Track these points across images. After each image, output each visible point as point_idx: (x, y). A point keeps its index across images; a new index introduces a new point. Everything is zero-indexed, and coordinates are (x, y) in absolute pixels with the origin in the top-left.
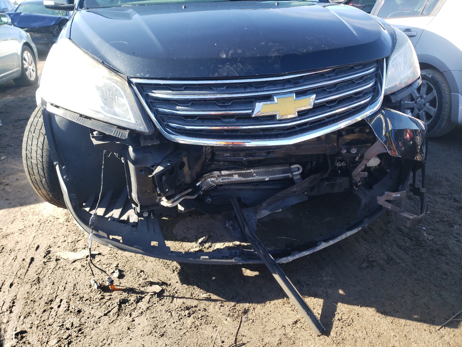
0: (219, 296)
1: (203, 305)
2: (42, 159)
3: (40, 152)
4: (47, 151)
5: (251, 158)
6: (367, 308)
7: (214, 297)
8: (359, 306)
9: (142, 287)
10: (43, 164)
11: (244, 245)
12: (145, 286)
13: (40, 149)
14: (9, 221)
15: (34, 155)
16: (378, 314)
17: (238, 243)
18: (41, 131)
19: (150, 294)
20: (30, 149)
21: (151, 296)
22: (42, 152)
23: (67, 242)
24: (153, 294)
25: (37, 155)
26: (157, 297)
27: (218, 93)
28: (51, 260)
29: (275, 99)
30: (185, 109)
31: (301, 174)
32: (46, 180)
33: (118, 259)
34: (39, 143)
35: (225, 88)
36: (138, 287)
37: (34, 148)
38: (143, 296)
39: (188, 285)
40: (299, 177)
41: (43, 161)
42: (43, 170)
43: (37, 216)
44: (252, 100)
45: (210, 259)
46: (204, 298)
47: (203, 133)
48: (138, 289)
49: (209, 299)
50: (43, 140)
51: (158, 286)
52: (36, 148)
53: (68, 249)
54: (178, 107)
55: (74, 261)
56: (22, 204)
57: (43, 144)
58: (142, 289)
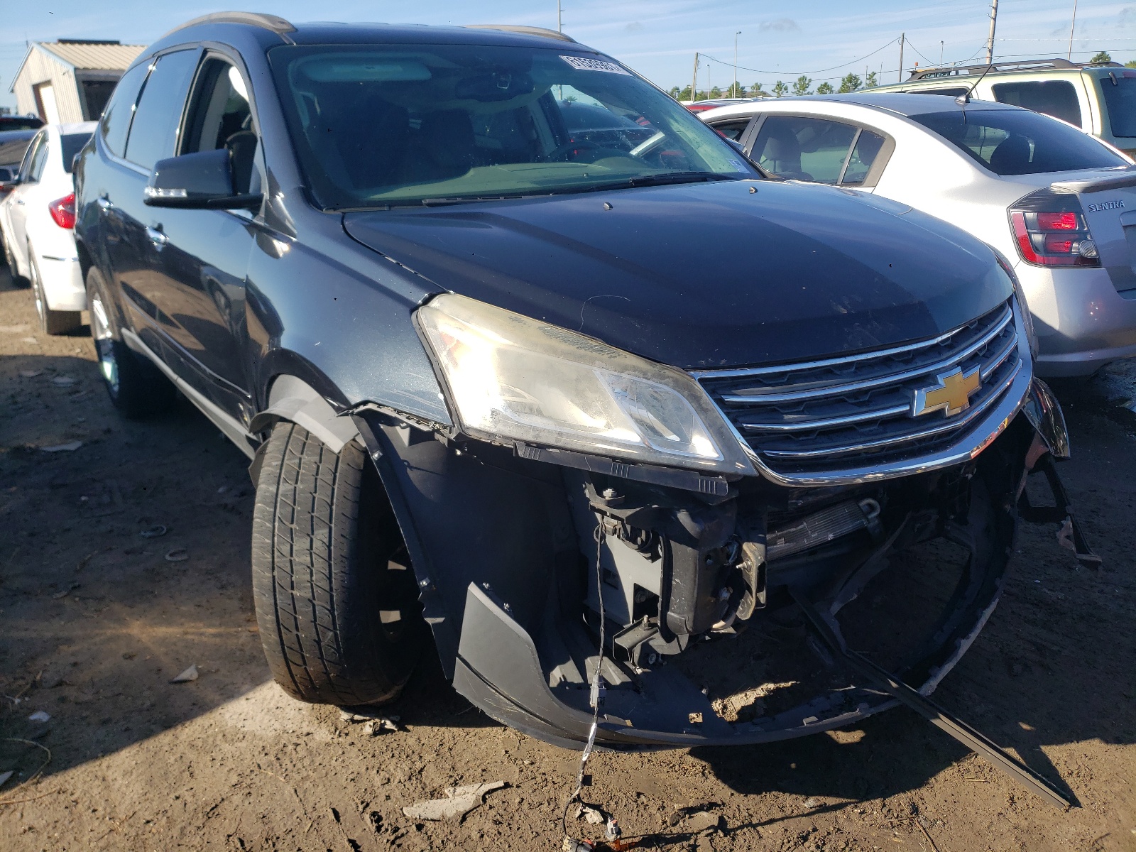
0: (837, 795)
1: (823, 822)
2: (331, 582)
3: (320, 565)
4: (344, 559)
5: (810, 499)
6: (1088, 741)
7: (831, 801)
8: (1076, 742)
9: (674, 825)
10: (332, 597)
11: (784, 687)
12: (678, 822)
13: (321, 560)
14: (176, 773)
15: (301, 576)
16: (1113, 747)
17: (771, 686)
18: (314, 514)
19: (705, 833)
20: (288, 565)
21: (709, 838)
22: (330, 566)
23: (397, 781)
24: (711, 831)
25: (312, 576)
26: (725, 836)
27: (853, 379)
28: (403, 831)
29: (940, 380)
30: (802, 419)
31: (879, 515)
32: (336, 634)
33: (561, 785)
34: (317, 544)
35: (853, 369)
36: (665, 829)
37: (302, 559)
38: (692, 842)
39: (759, 793)
40: (877, 522)
41: (331, 589)
42: (332, 611)
43: (244, 741)
44: (898, 386)
45: (820, 720)
46: (813, 809)
47: (827, 460)
48: (667, 831)
49: (823, 809)
50: (327, 535)
51: (704, 814)
52: (309, 558)
53: (415, 795)
54: (787, 417)
55: (464, 818)
56: (169, 722)
57: (329, 546)
58: (676, 830)
